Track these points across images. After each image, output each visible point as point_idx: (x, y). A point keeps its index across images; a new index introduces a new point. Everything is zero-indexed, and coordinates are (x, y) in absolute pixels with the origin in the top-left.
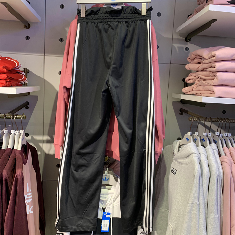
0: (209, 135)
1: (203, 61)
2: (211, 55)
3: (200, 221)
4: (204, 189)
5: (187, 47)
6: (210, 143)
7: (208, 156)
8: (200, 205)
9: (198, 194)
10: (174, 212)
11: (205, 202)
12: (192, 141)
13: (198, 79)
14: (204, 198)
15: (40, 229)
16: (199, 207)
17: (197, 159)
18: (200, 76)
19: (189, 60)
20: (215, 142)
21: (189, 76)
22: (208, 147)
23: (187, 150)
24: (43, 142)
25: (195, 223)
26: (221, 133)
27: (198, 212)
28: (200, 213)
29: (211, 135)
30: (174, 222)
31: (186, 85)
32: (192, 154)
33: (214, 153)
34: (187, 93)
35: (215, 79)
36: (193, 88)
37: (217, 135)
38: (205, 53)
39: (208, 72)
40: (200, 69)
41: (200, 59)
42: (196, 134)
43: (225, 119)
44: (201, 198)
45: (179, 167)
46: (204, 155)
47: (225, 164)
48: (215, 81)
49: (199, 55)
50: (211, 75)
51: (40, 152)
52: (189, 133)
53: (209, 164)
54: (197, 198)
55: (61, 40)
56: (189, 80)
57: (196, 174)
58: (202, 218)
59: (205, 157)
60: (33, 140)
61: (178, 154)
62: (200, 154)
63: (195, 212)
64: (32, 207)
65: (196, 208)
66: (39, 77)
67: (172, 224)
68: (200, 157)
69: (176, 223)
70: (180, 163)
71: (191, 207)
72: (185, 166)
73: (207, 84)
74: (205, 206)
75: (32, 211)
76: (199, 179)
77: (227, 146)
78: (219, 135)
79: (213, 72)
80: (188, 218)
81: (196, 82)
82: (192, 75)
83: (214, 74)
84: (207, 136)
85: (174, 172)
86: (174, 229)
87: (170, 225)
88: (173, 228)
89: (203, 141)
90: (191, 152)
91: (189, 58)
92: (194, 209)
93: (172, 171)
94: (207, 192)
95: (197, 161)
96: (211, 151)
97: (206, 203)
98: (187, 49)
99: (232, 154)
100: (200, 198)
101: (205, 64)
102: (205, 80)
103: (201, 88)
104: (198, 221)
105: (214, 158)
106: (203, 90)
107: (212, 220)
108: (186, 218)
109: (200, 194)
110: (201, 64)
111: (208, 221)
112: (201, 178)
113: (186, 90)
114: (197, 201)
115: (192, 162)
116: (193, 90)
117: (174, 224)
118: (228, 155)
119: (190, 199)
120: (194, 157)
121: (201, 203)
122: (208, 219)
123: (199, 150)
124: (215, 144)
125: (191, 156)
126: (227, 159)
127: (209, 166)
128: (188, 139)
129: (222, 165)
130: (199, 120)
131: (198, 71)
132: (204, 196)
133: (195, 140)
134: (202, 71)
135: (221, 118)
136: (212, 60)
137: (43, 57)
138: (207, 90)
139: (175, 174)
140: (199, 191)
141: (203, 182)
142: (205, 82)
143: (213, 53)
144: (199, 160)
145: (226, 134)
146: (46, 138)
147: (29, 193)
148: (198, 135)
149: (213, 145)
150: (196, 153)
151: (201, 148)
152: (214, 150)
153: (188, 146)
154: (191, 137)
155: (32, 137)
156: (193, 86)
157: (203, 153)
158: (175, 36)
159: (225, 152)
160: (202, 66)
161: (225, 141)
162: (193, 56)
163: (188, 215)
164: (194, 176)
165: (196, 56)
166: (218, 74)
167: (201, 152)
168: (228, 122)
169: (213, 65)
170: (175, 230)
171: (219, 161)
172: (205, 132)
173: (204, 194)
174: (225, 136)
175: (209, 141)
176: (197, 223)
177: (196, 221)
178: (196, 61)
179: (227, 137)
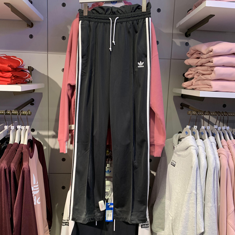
0: (207, 128)
1: (201, 56)
2: (209, 50)
3: (197, 209)
4: (201, 180)
5: (187, 43)
6: (208, 136)
7: (206, 148)
8: (197, 195)
9: (195, 185)
10: (173, 202)
11: (202, 192)
12: (191, 134)
13: (197, 74)
14: (201, 188)
15: (47, 219)
16: (196, 197)
17: (195, 151)
18: (199, 71)
19: (188, 55)
20: (213, 135)
21: (189, 71)
22: (207, 140)
23: (186, 143)
24: (49, 137)
25: (193, 212)
26: (219, 126)
27: (196, 202)
28: (197, 203)
29: (209, 128)
30: (174, 212)
31: (187, 80)
32: (190, 147)
33: (212, 145)
34: (187, 88)
35: (213, 73)
36: (192, 82)
37: (215, 128)
38: (203, 48)
39: (206, 67)
40: (199, 64)
41: (199, 54)
42: (195, 128)
43: (223, 113)
44: (199, 188)
45: (178, 159)
46: (202, 148)
47: (222, 156)
48: (213, 76)
49: (197, 51)
50: (209, 70)
51: (46, 146)
52: (188, 127)
53: (206, 156)
54: (195, 188)
55: (63, 37)
56: (189, 74)
57: (193, 166)
58: (199, 207)
59: (203, 149)
60: (39, 135)
61: (177, 147)
62: (198, 146)
63: (193, 202)
64: (39, 198)
65: (194, 197)
66: (43, 74)
68: (198, 149)
70: (179, 155)
71: (189, 196)
72: (184, 158)
73: (205, 79)
74: (202, 196)
75: (39, 202)
76: (197, 170)
77: (225, 139)
78: (217, 128)
79: (211, 67)
80: (186, 207)
81: (196, 76)
82: (191, 70)
83: (212, 69)
84: (206, 129)
85: (173, 165)
86: (174, 218)
87: (170, 214)
88: (172, 217)
89: (201, 134)
90: (190, 145)
91: (189, 53)
92: (191, 198)
93: (172, 164)
94: (204, 183)
95: (195, 153)
96: (209, 144)
97: (204, 193)
98: (187, 44)
99: (230, 146)
100: (197, 188)
101: (203, 59)
102: (203, 75)
103: (199, 82)
104: (196, 210)
105: (211, 150)
106: (202, 84)
107: (209, 209)
108: (184, 208)
109: (198, 184)
110: (200, 59)
111: (205, 210)
112: (198, 169)
113: (186, 85)
114: (194, 192)
115: (190, 154)
116: (192, 85)
117: (174, 214)
118: (226, 147)
119: (188, 189)
120: (192, 150)
121: (198, 193)
122: (205, 208)
123: (197, 143)
124: (213, 137)
125: (189, 148)
126: (224, 151)
127: (206, 158)
128: (187, 133)
129: (219, 157)
130: (198, 113)
131: (197, 66)
132: (201, 186)
133: (193, 134)
134: (201, 66)
135: (219, 112)
136: (210, 55)
137: (47, 54)
138: (206, 84)
139: (174, 166)
140: (197, 181)
141: (201, 173)
142: (203, 77)
143: (211, 48)
144: (197, 152)
145: (225, 127)
146: (52, 133)
147: (36, 185)
148: (196, 128)
149: (212, 138)
150: (194, 145)
151: (199, 141)
152: (212, 143)
153: (186, 139)
154: (190, 130)
155: (38, 133)
156: (193, 80)
157: (201, 145)
158: (175, 32)
159: (223, 145)
160: (201, 61)
161: (224, 134)
162: (192, 52)
163: (187, 204)
164: (192, 167)
165: (195, 52)
166: (216, 69)
167: (199, 145)
168: (226, 115)
169: (211, 60)
171: (216, 153)
172: (204, 126)
173: (202, 185)
174: (223, 129)
175: (208, 134)
176: (195, 211)
177: (194, 210)
178: (195, 56)
179: (226, 130)
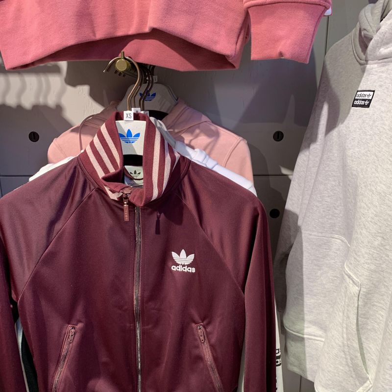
30: (366, 266)
67: (355, 274)
69: (373, 267)
86: (365, 290)
87: (349, 277)
88: (360, 286)
93: (357, 103)
117: (366, 273)
139: (368, 105)
170: (368, 293)
